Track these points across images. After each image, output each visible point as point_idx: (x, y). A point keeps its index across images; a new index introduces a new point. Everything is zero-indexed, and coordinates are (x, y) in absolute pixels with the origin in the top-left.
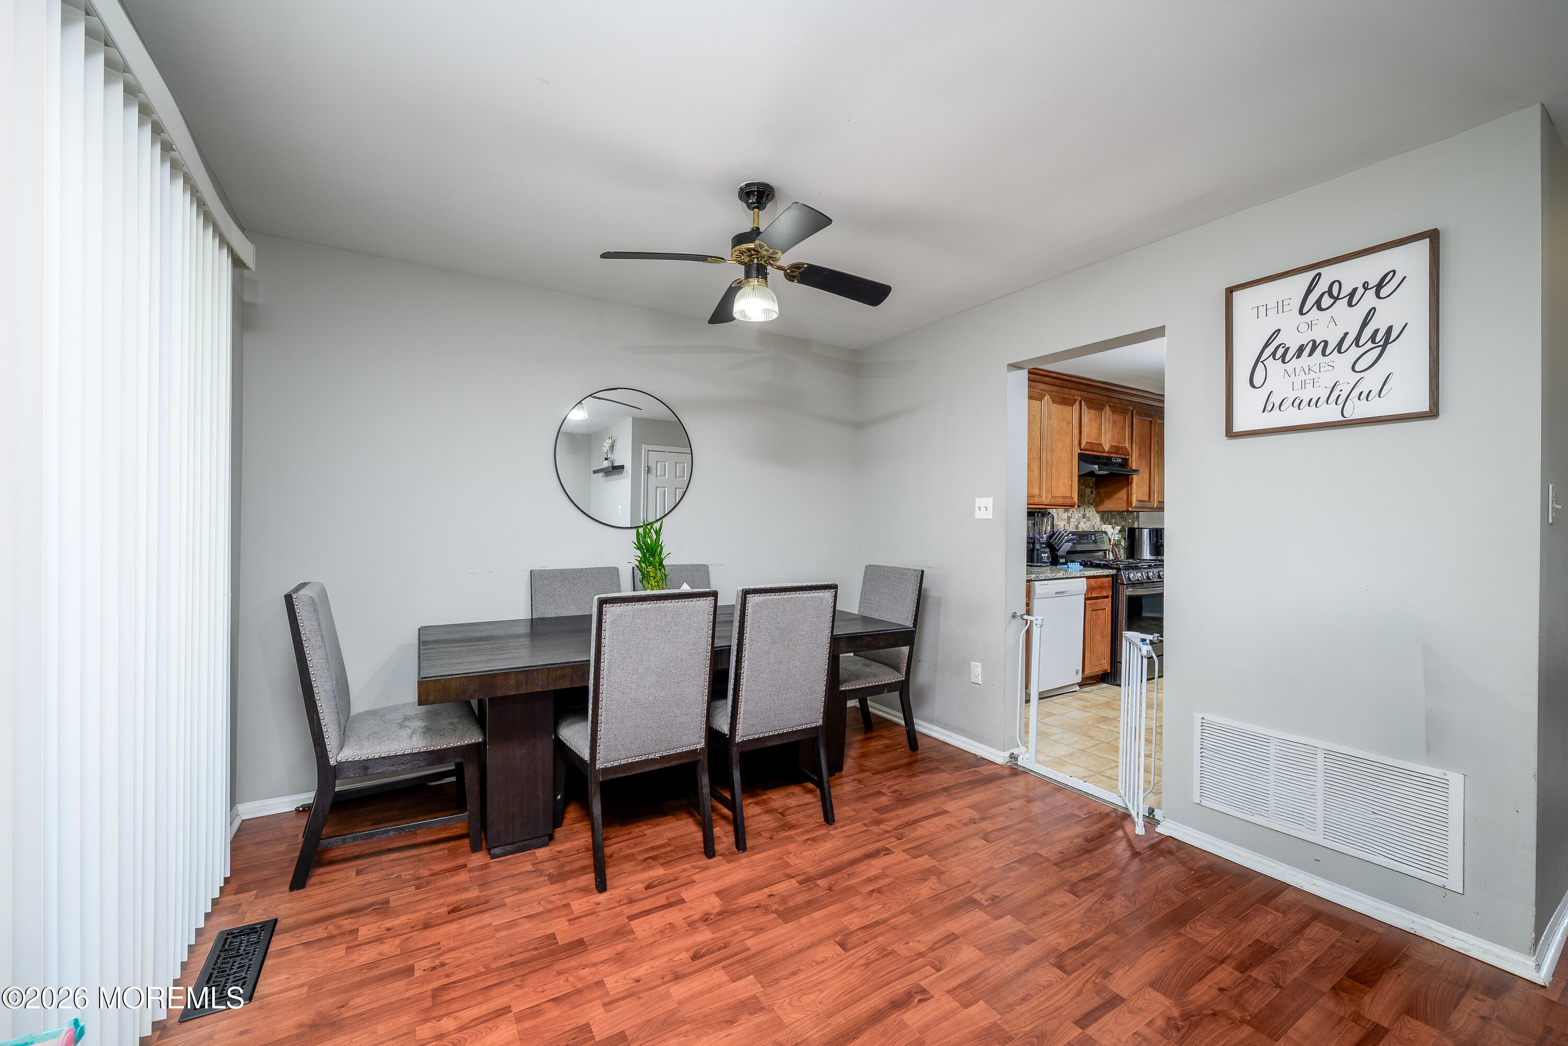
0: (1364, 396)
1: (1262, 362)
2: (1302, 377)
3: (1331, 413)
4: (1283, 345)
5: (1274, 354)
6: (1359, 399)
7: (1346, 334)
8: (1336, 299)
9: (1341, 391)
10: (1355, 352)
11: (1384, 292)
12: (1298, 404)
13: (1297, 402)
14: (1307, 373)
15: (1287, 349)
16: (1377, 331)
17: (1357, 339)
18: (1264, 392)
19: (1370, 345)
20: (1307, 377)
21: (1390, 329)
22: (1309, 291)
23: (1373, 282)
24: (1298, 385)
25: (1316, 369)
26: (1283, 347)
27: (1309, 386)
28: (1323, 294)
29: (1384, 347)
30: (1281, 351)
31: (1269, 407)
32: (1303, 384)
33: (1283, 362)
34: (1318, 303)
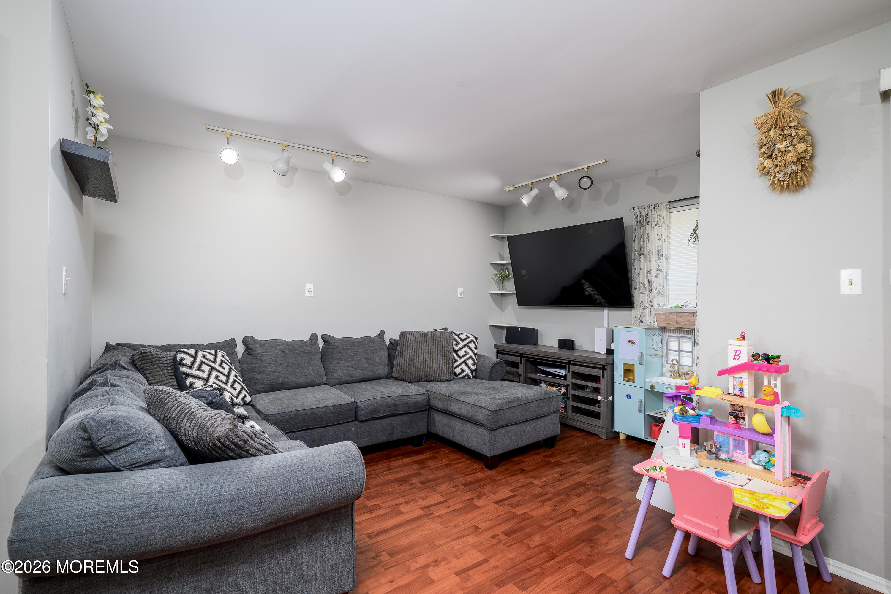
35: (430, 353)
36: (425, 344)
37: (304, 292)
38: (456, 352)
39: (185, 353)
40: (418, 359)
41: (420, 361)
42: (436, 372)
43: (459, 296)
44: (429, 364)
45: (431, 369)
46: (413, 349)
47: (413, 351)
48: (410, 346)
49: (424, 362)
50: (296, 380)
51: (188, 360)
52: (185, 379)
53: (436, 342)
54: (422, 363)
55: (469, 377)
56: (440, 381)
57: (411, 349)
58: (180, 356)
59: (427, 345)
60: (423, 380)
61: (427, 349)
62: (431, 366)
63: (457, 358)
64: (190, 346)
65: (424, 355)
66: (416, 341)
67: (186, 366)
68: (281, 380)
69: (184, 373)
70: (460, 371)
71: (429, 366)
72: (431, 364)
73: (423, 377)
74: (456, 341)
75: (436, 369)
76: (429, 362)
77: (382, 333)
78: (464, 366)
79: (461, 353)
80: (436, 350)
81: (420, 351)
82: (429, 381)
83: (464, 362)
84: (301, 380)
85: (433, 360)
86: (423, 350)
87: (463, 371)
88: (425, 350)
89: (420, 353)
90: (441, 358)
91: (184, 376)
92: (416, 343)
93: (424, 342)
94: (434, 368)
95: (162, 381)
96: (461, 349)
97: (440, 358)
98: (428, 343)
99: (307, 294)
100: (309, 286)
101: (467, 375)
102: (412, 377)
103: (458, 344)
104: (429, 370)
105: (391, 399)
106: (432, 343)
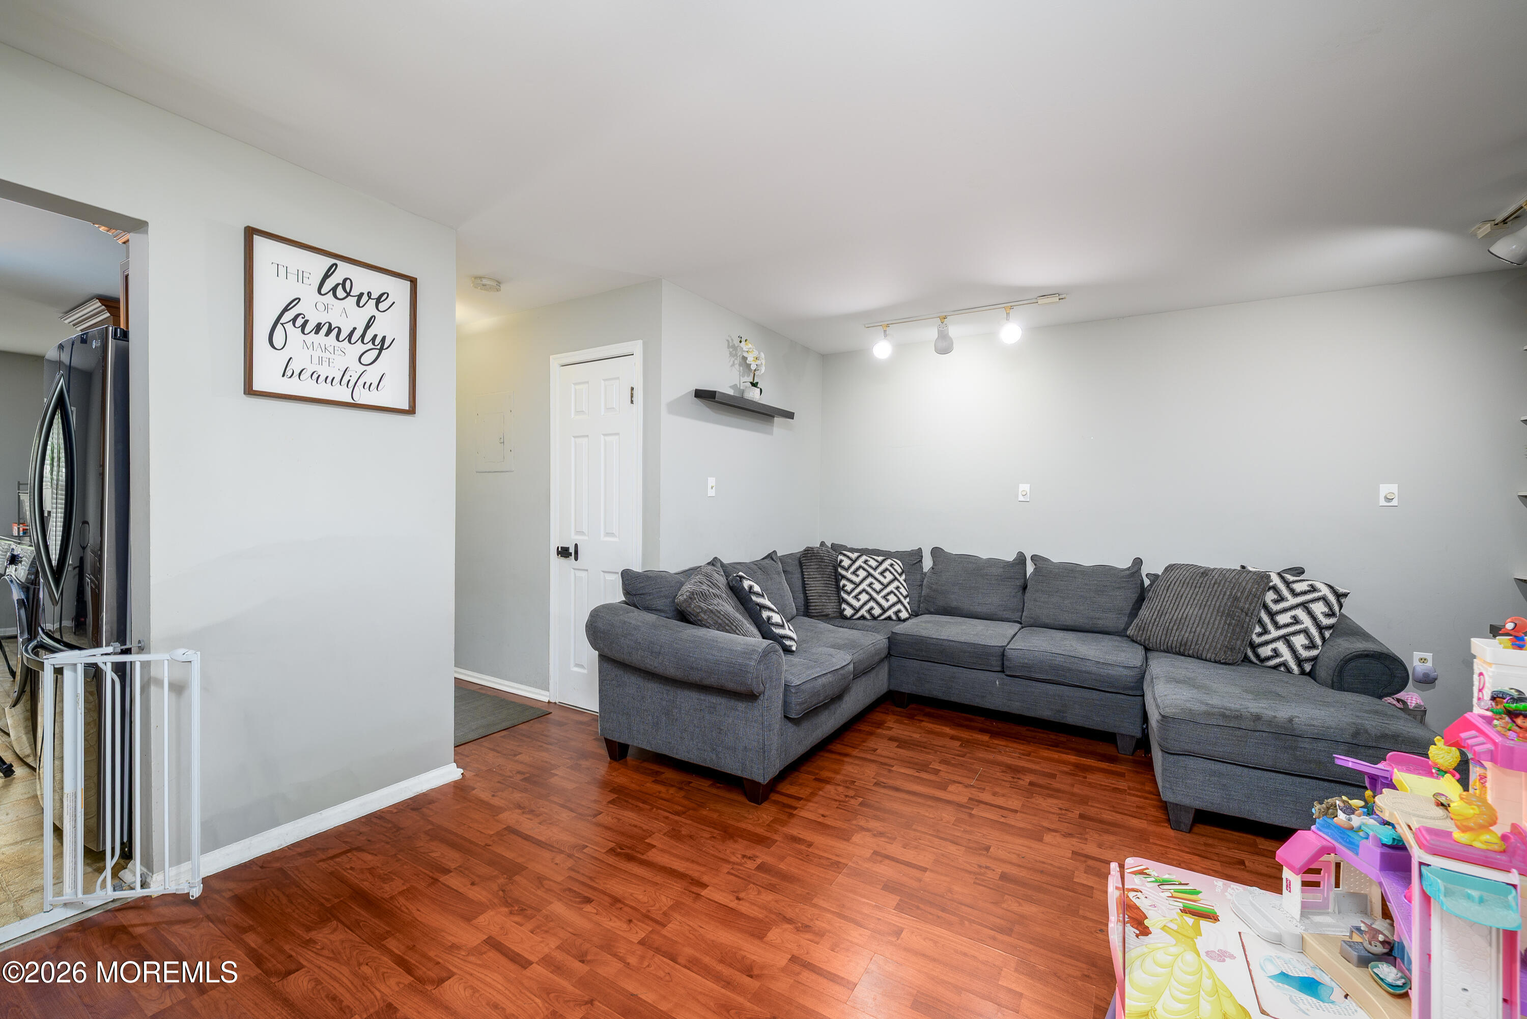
0: (367, 386)
1: (282, 324)
2: (319, 353)
3: (341, 394)
4: (303, 316)
5: (294, 320)
6: (364, 387)
7: (355, 329)
8: (348, 294)
9: (351, 376)
10: (362, 348)
11: (382, 306)
12: (316, 377)
13: (315, 376)
14: (324, 351)
15: (306, 322)
16: (375, 336)
17: (363, 336)
18: (283, 356)
19: (370, 346)
20: (323, 355)
21: (384, 338)
22: (326, 276)
23: (375, 295)
24: (315, 360)
25: (331, 350)
26: (303, 318)
27: (325, 364)
28: (338, 285)
29: (381, 350)
30: (300, 321)
31: (289, 373)
32: (320, 361)
33: (303, 332)
34: (334, 290)
35: (1198, 606)
36: (1197, 590)
37: (1017, 496)
38: (1272, 615)
39: (845, 555)
40: (1173, 612)
41: (1175, 618)
42: (1200, 642)
43: (1382, 502)
44: (1190, 626)
45: (1192, 634)
46: (1172, 595)
47: (1170, 599)
48: (1168, 590)
49: (1183, 621)
50: (971, 607)
51: (846, 563)
52: (841, 580)
53: (1218, 588)
54: (1178, 622)
55: (1289, 671)
56: (1206, 660)
57: (1168, 595)
58: (840, 557)
59: (1200, 591)
60: (1174, 650)
61: (1198, 598)
62: (1194, 630)
63: (1270, 627)
64: (852, 550)
65: (1187, 607)
66: (1182, 582)
67: (843, 568)
68: (954, 604)
69: (840, 574)
70: (1270, 653)
71: (1189, 630)
72: (1195, 626)
73: (1174, 646)
74: (1278, 593)
75: (1201, 636)
76: (1192, 622)
77: (1138, 562)
78: (1281, 646)
79: (1283, 619)
80: (1213, 603)
81: (1183, 600)
82: (1183, 655)
83: (1285, 638)
84: (978, 609)
85: (1200, 620)
86: (1188, 599)
87: (1276, 653)
88: (1192, 600)
89: (1181, 604)
90: (1218, 618)
91: (840, 577)
92: (1181, 585)
93: (1196, 587)
94: (1197, 634)
95: (816, 578)
96: (1285, 610)
97: (1215, 619)
98: (1201, 589)
99: (1021, 498)
100: (1024, 487)
101: (1284, 664)
102: (1155, 640)
103: (1281, 599)
104: (1187, 634)
105: (1060, 659)
106: (1210, 590)
